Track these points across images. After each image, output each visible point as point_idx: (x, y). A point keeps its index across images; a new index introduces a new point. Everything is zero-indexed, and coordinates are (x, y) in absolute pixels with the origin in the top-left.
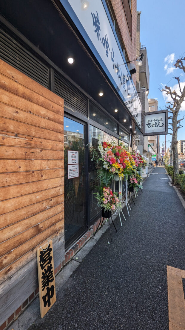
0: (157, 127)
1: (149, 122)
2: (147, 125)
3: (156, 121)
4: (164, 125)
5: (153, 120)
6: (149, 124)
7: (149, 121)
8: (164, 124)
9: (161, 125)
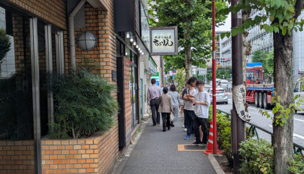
0: (166, 45)
1: (157, 39)
2: (155, 42)
3: (164, 39)
4: (174, 44)
5: (161, 36)
6: (156, 41)
7: (156, 37)
8: (174, 42)
9: (170, 43)
